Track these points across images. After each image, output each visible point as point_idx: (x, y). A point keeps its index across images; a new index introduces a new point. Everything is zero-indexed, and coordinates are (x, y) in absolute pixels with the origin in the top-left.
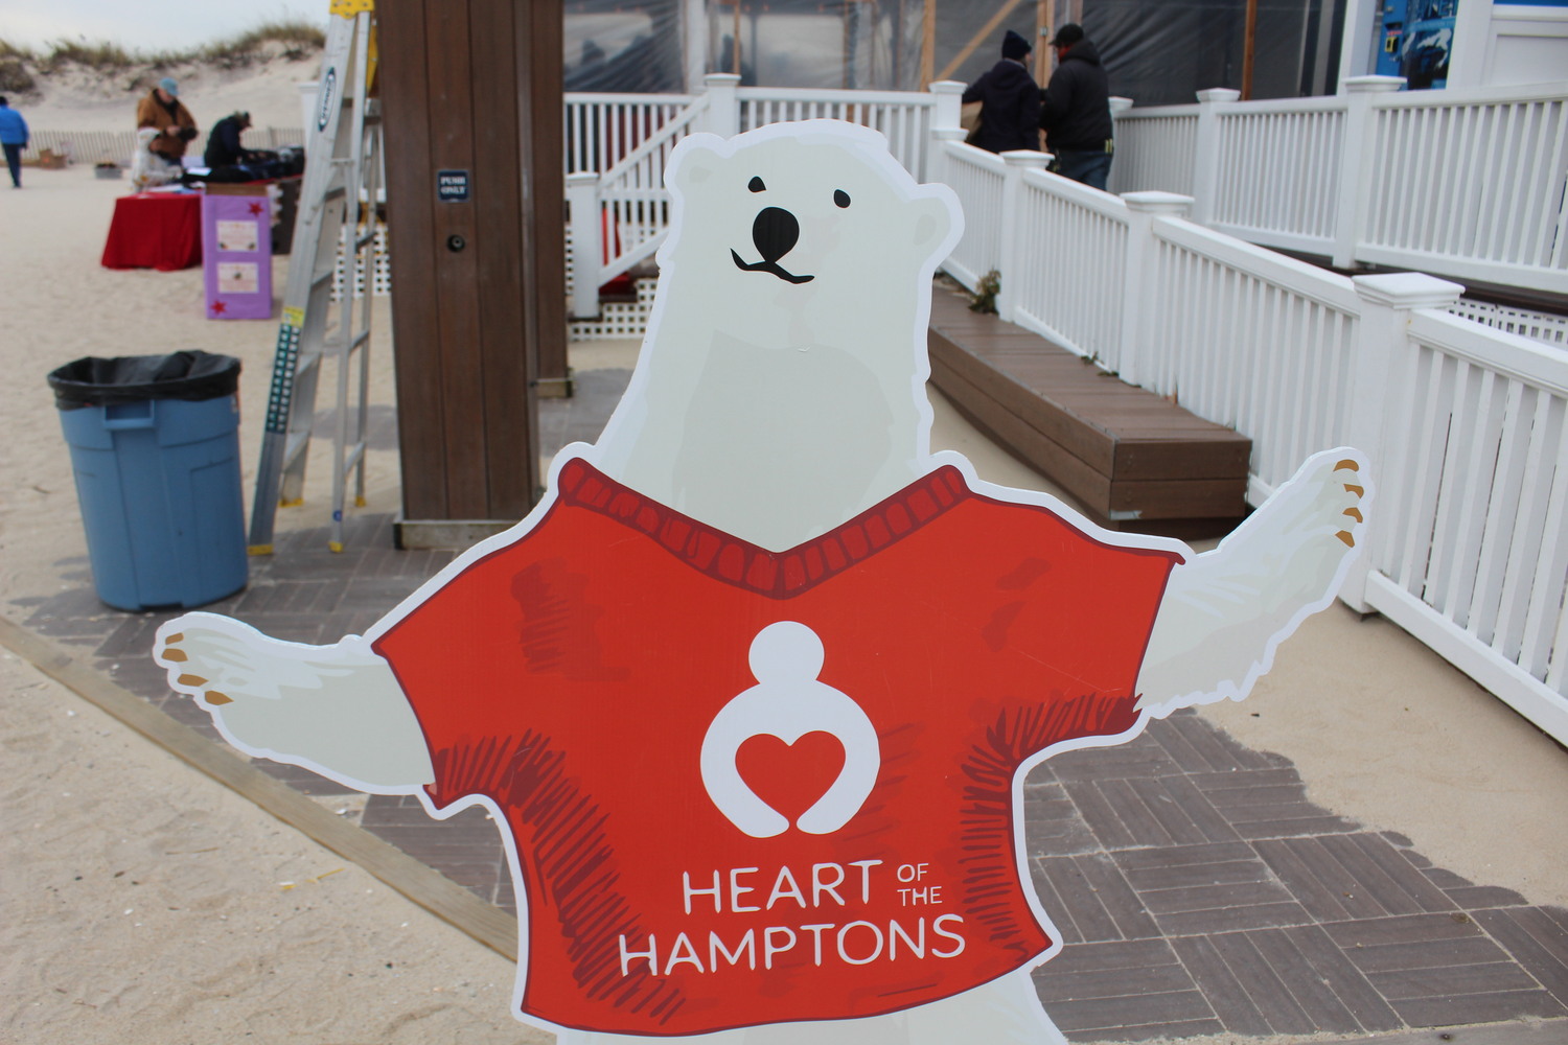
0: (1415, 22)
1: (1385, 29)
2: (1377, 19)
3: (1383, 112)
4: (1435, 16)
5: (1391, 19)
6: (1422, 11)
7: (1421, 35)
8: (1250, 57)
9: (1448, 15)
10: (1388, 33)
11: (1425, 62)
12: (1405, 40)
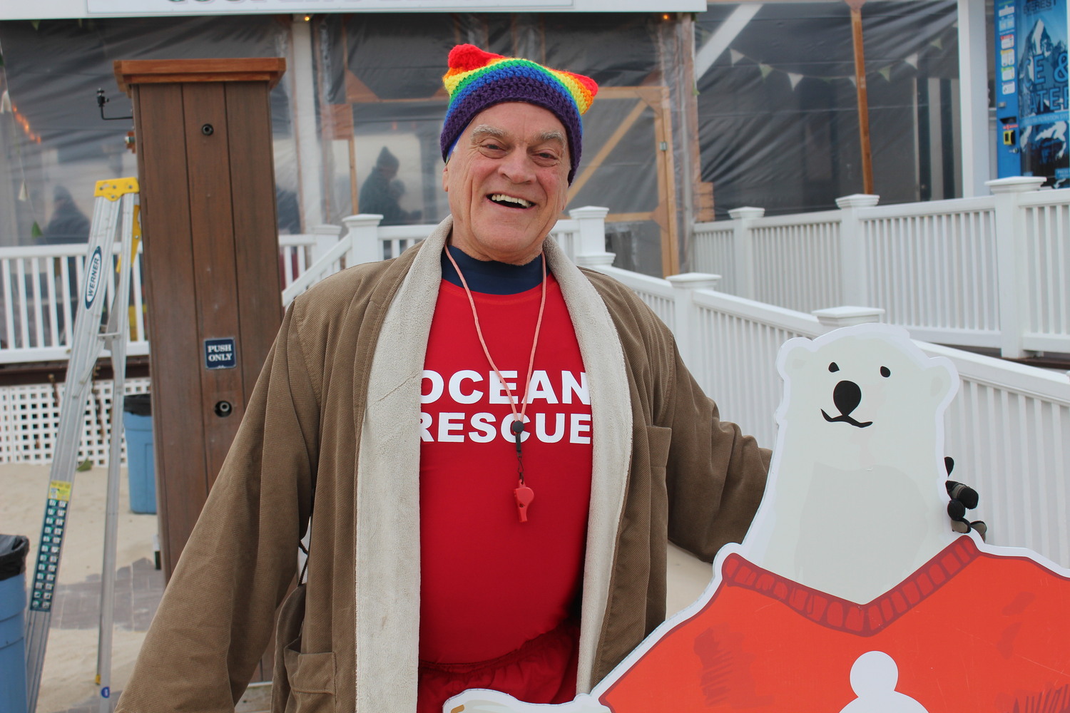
0: (1030, 116)
1: (1001, 123)
2: (991, 114)
3: (1029, 209)
4: (1047, 110)
5: (1005, 115)
6: (1035, 106)
7: (1038, 128)
8: (868, 155)
9: (1060, 109)
10: (1004, 127)
11: (1045, 153)
12: (1021, 133)
